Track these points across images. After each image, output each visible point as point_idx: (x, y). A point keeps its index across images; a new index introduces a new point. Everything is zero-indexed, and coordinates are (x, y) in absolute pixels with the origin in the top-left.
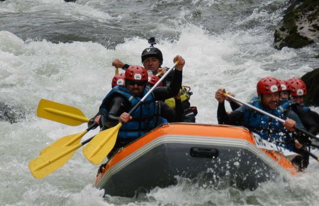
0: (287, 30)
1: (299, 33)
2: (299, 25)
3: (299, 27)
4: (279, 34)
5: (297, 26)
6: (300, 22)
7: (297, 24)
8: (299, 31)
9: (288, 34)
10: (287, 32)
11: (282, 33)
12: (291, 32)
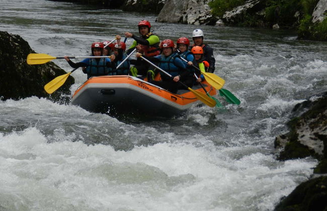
0: (287, 138)
1: (299, 141)
2: (300, 133)
3: (300, 135)
4: (279, 141)
5: (298, 134)
6: (301, 130)
7: (298, 132)
8: (300, 139)
9: (288, 142)
10: (288, 140)
11: (282, 140)
12: (291, 140)
